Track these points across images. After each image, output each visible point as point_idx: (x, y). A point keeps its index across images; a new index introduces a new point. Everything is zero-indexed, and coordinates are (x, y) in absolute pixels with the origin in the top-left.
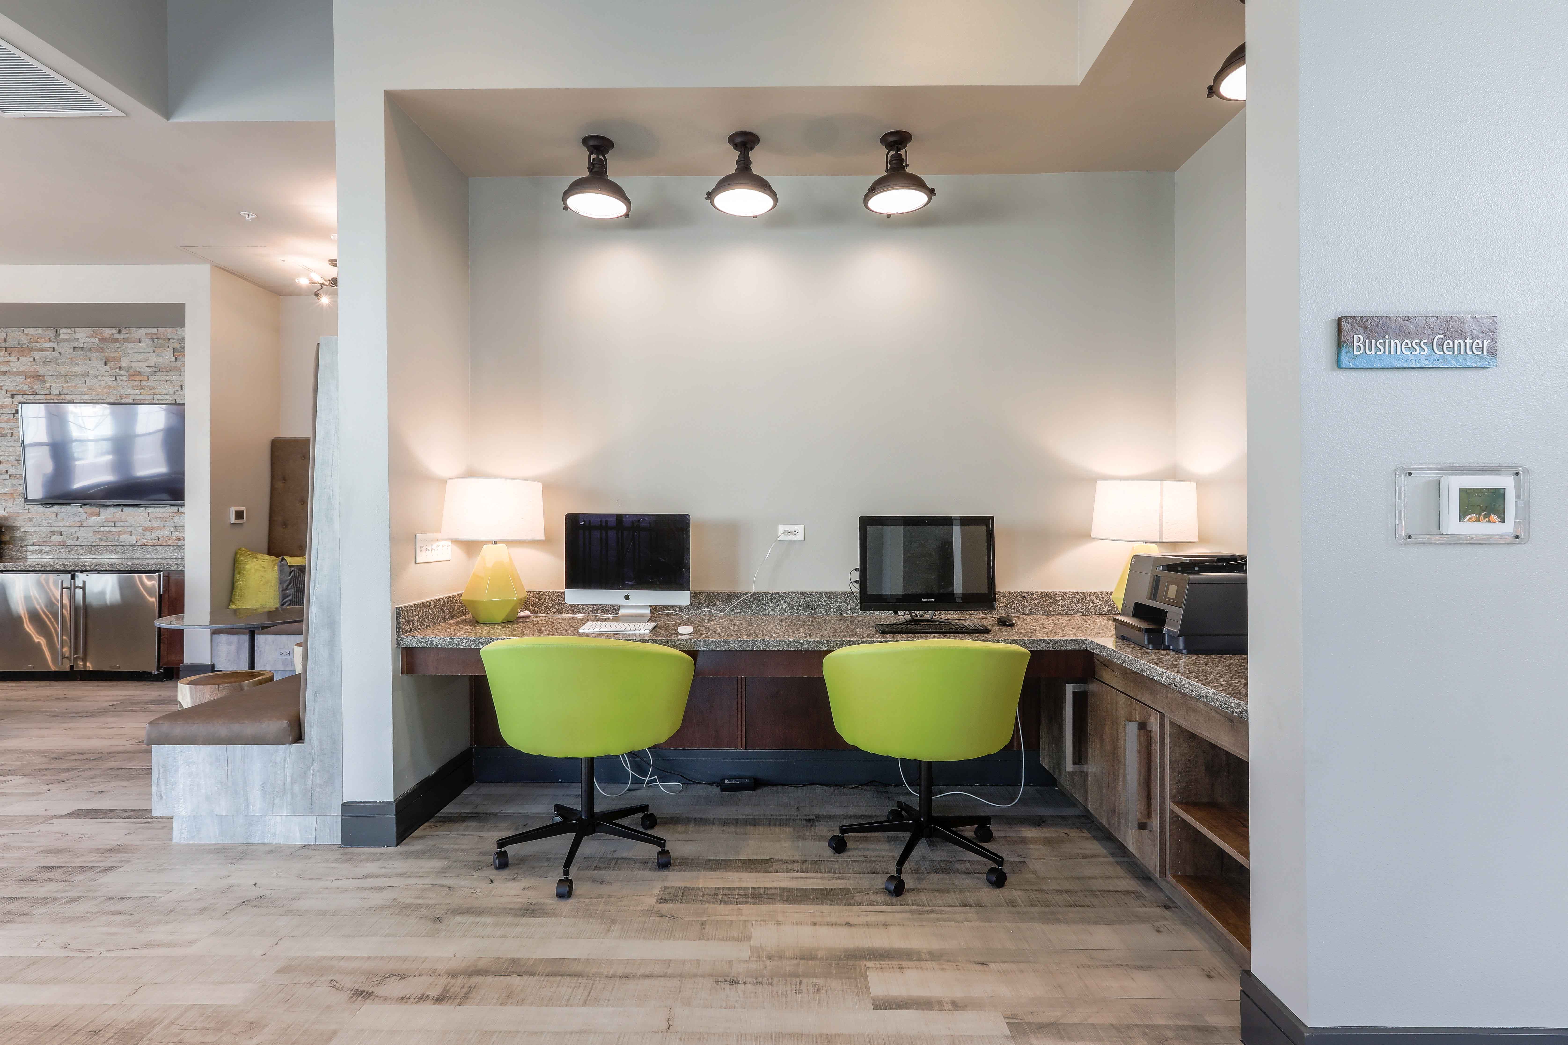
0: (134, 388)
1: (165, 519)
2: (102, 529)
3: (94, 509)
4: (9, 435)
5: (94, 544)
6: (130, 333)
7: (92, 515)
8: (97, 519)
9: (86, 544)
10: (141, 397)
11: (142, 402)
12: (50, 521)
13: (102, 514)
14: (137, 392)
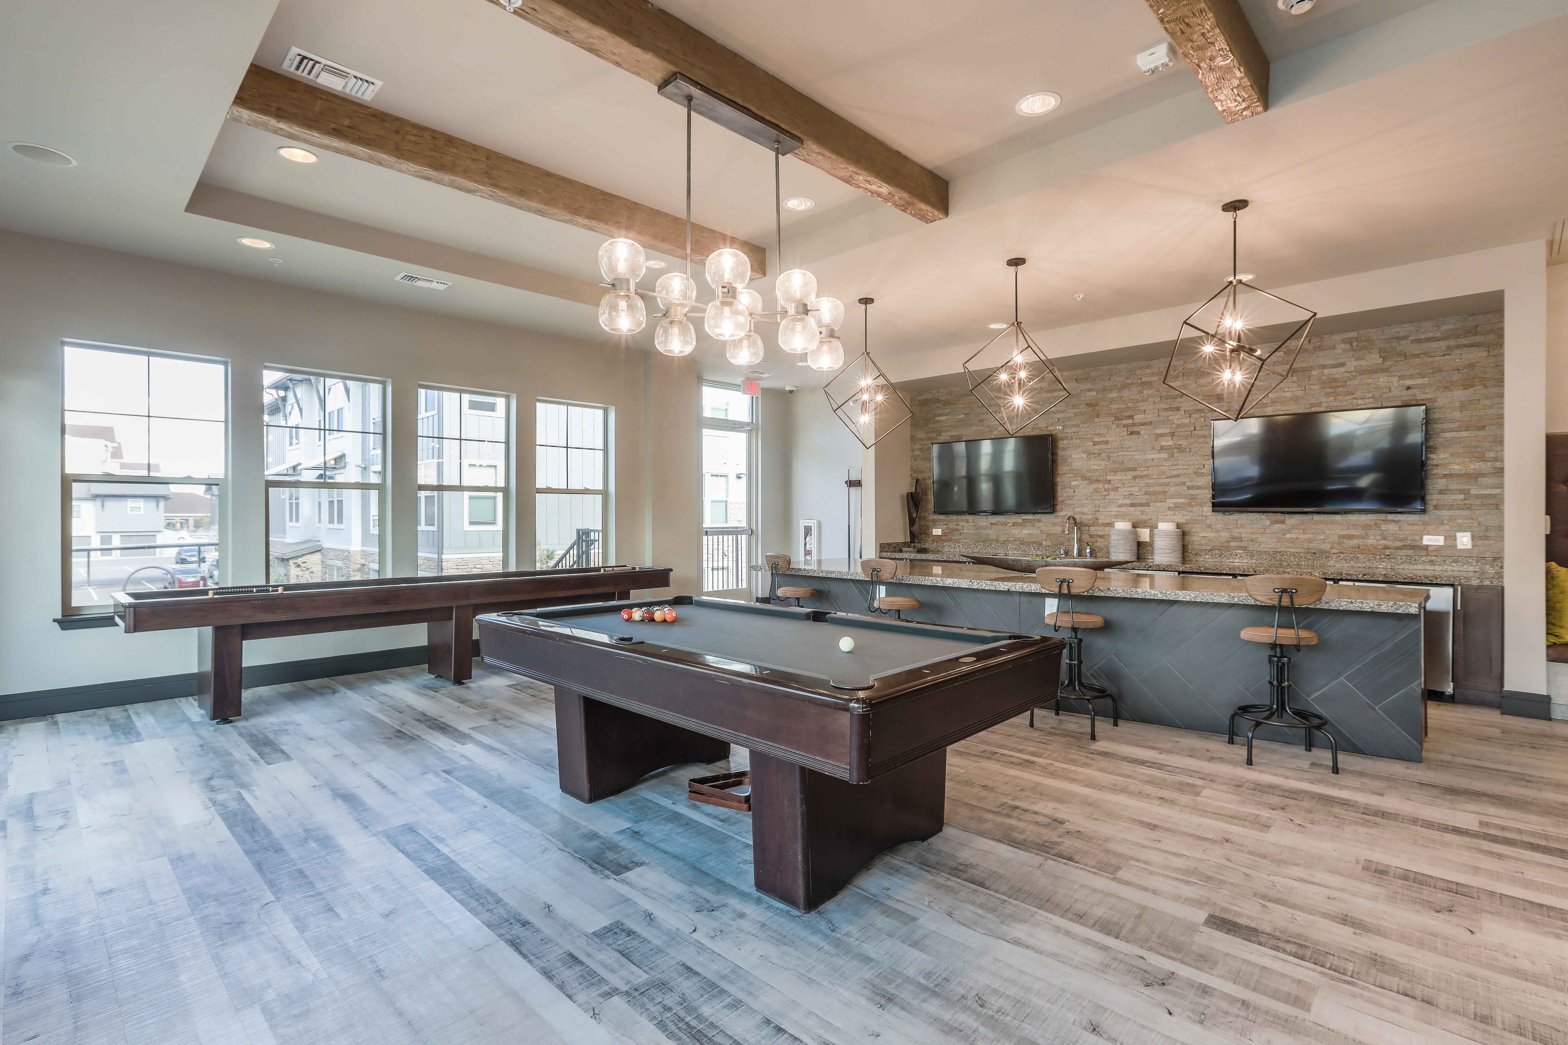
0: (1327, 395)
1: (1366, 527)
2: (1288, 536)
3: (1279, 517)
4: (1188, 450)
5: (1279, 550)
6: (1322, 341)
7: (1276, 522)
8: (1283, 526)
9: (1268, 549)
10: (1336, 404)
11: (1335, 409)
12: (1230, 527)
13: (1288, 522)
14: (1331, 398)
